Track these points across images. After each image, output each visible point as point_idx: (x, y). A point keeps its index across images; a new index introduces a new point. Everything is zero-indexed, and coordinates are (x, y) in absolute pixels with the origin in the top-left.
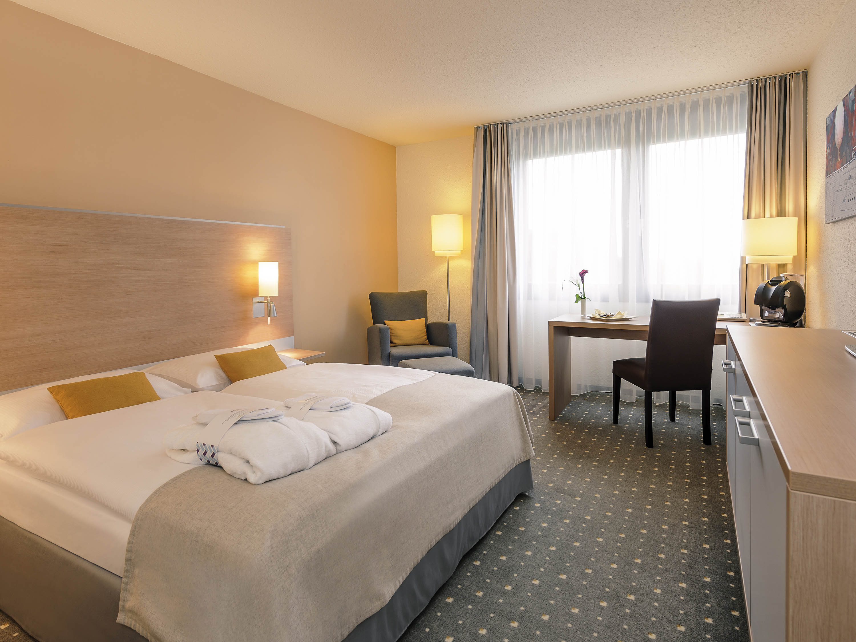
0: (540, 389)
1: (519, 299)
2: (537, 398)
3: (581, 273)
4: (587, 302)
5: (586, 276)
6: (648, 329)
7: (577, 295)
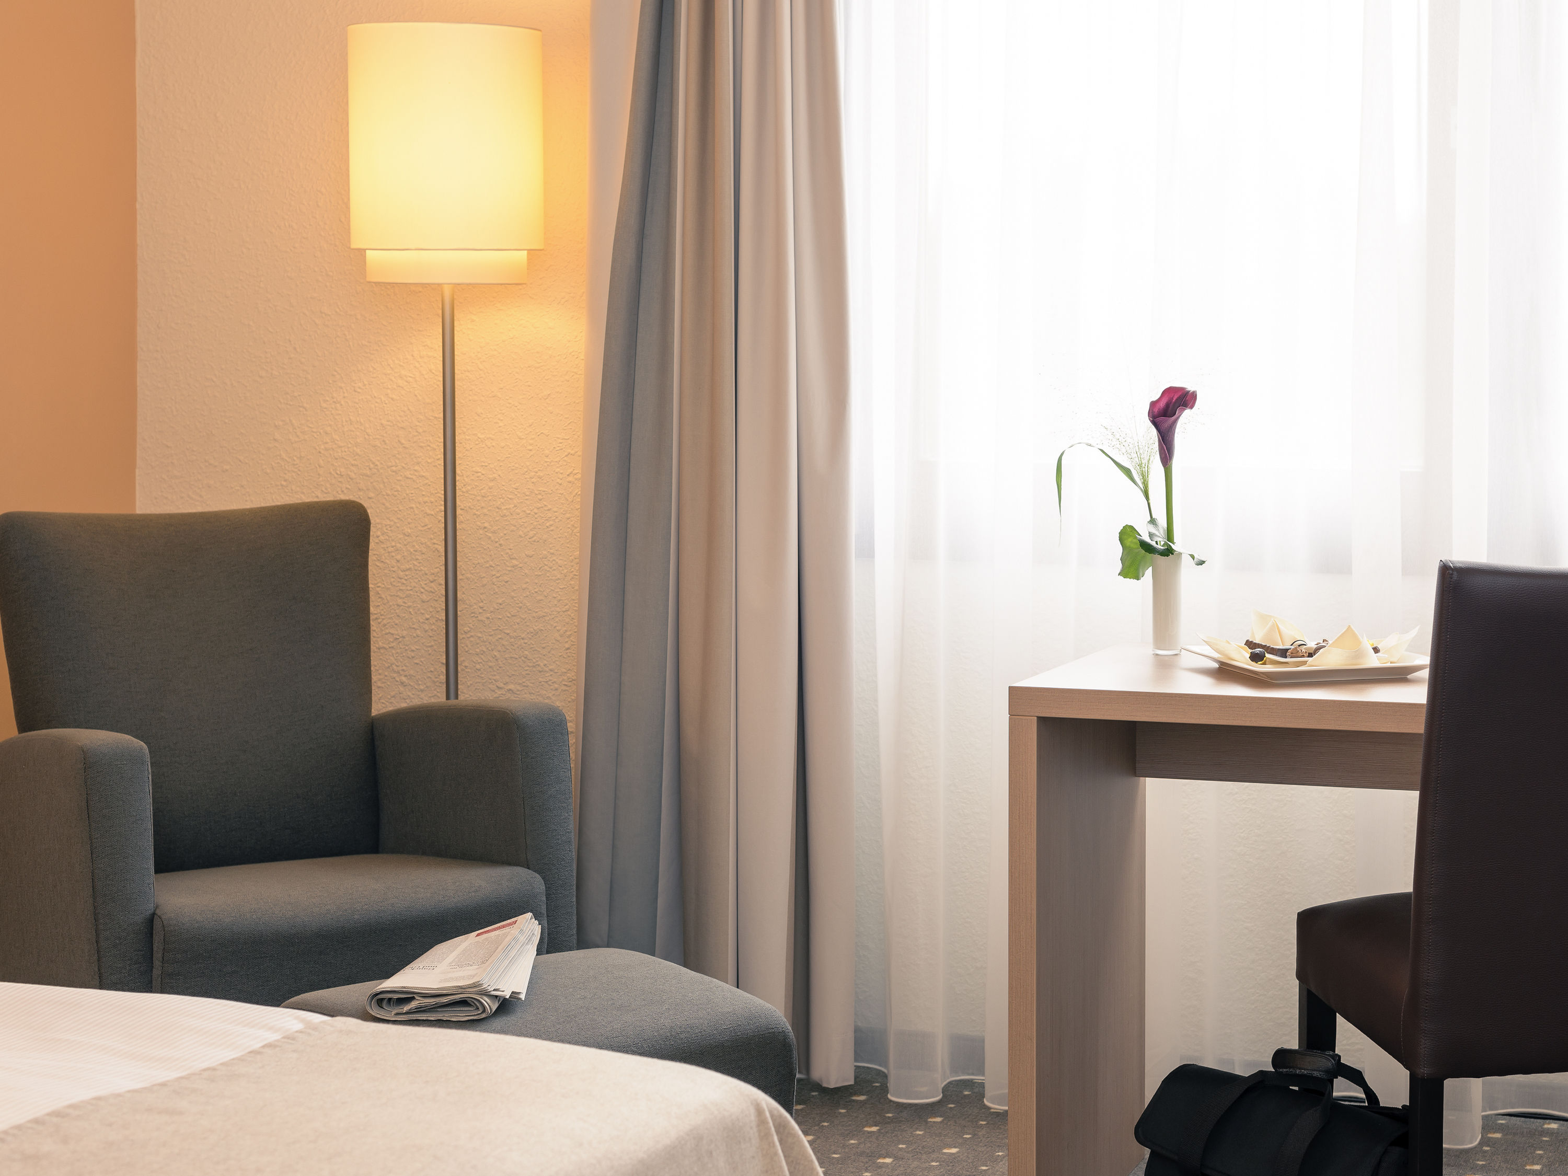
3: (1156, 410)
7: (1127, 533)
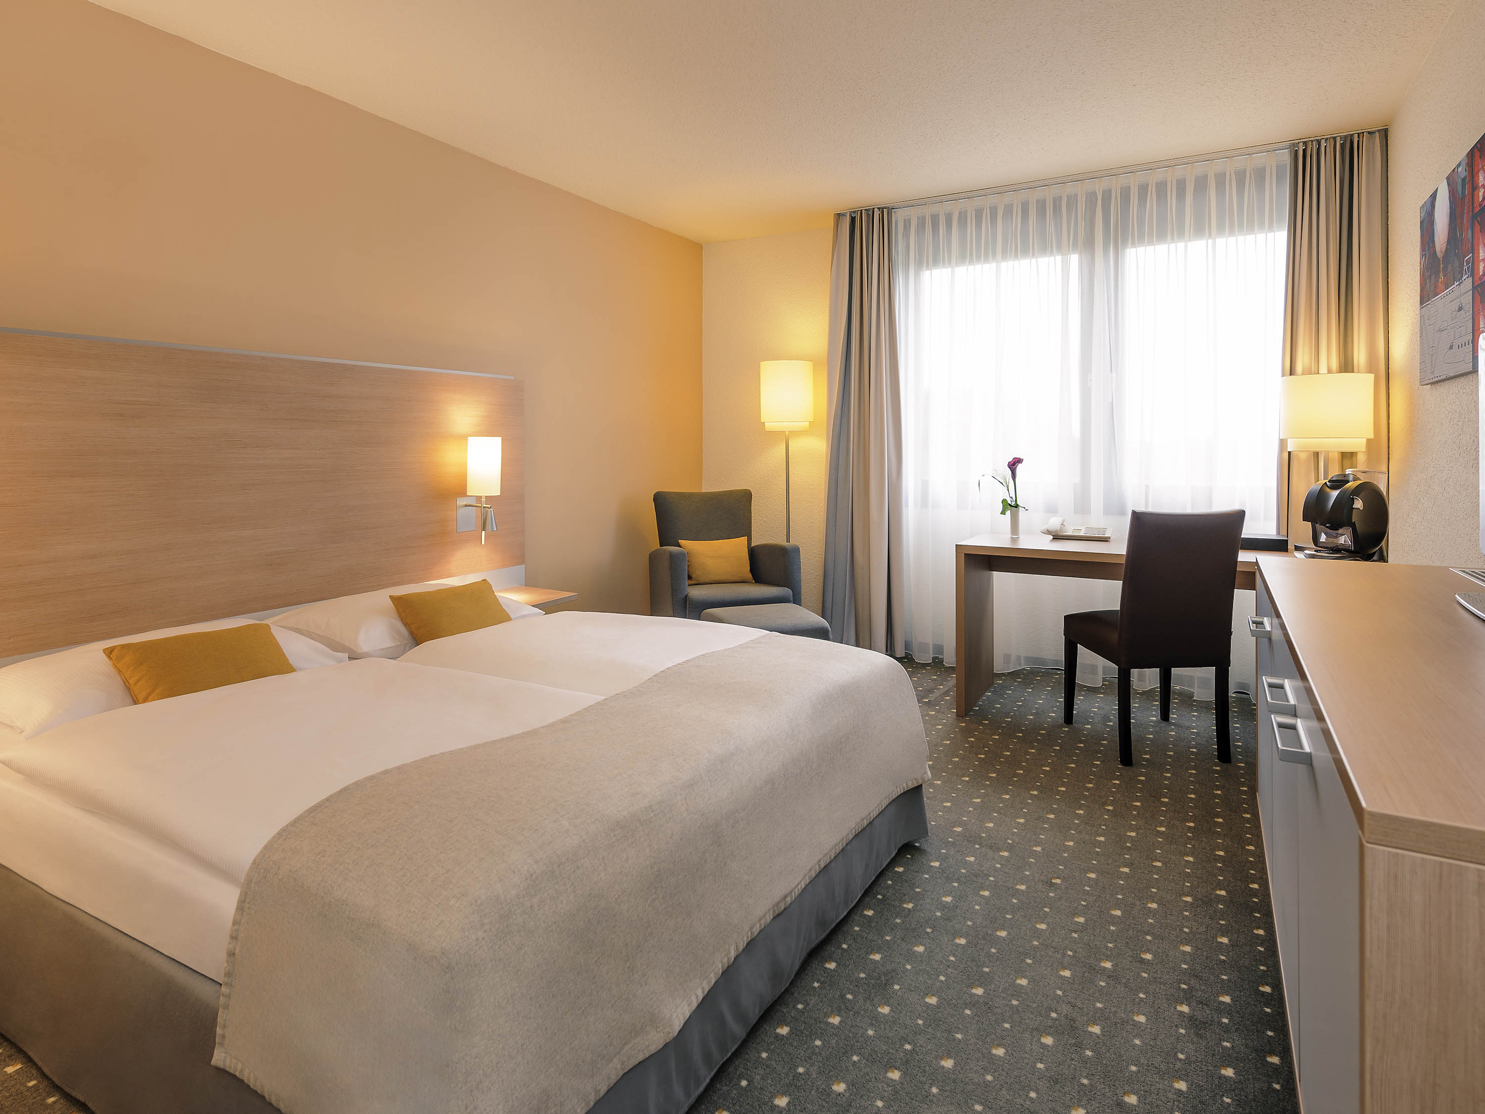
0: (942, 661)
1: (907, 506)
2: (935, 677)
3: (1010, 464)
4: (1021, 512)
5: (1020, 468)
6: (1123, 561)
7: (1004, 501)
